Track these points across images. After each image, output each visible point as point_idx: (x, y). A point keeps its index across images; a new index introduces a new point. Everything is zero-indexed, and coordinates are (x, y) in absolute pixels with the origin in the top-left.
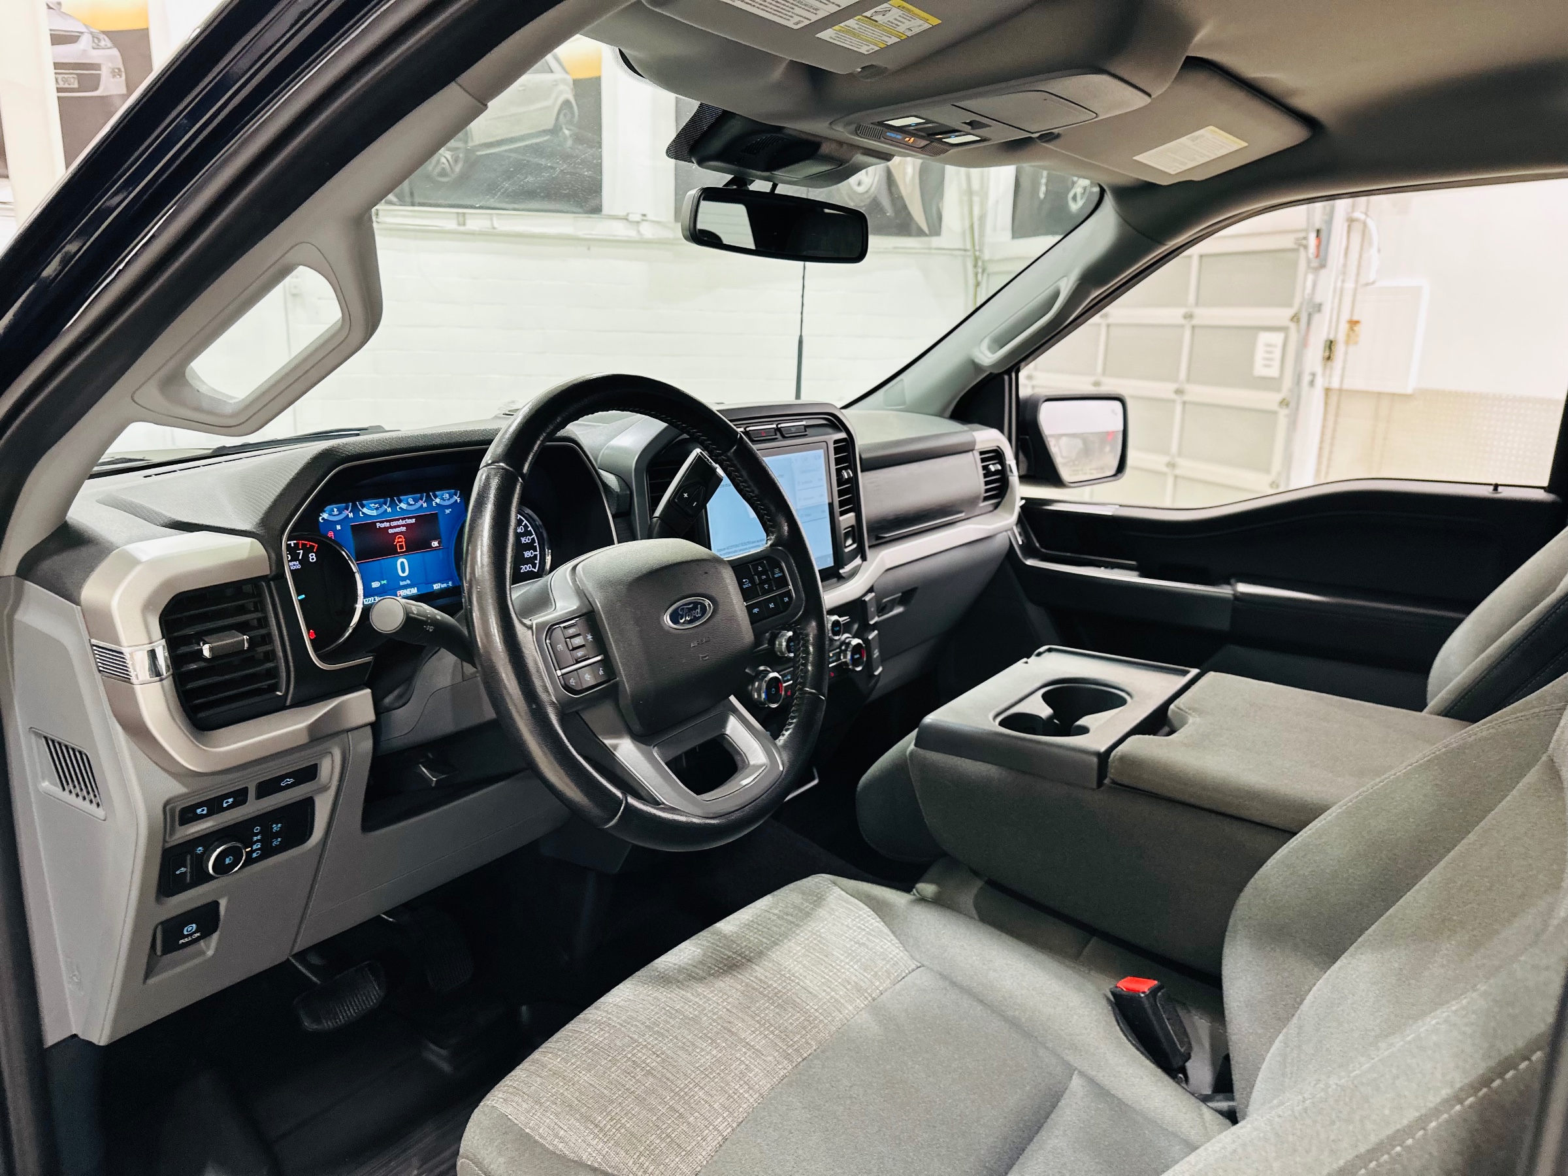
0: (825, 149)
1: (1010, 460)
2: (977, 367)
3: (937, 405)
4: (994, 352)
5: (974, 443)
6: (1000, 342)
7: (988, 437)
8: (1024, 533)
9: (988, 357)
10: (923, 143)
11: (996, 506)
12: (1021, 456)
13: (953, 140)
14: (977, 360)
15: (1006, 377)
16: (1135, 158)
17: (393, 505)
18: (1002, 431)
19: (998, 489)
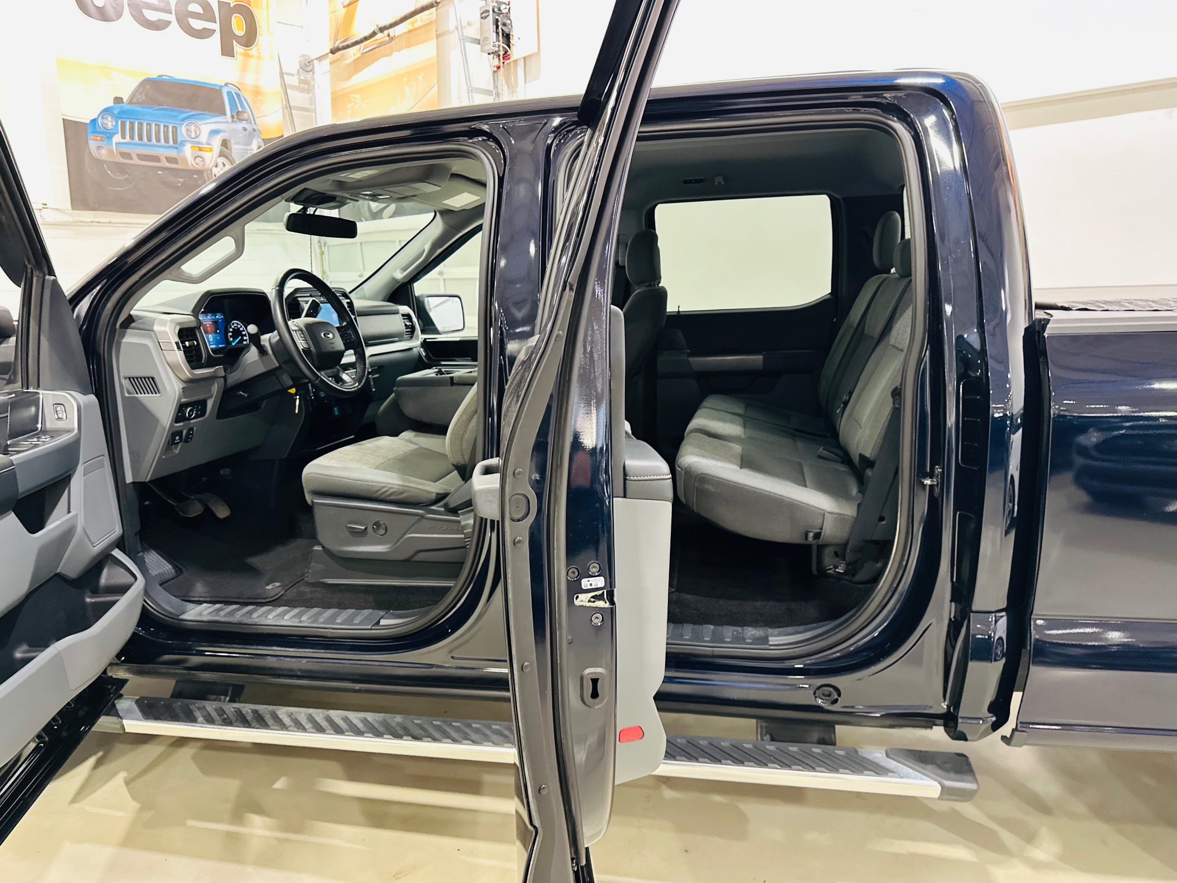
0: (338, 199)
1: (415, 319)
2: (394, 280)
3: (382, 297)
4: (402, 274)
5: (398, 310)
6: (404, 269)
7: (405, 309)
8: (425, 351)
9: (400, 275)
10: (371, 198)
11: (411, 338)
12: (419, 320)
13: (381, 197)
14: (396, 278)
15: (409, 286)
16: (444, 202)
17: (206, 317)
18: (410, 307)
19: (411, 330)
